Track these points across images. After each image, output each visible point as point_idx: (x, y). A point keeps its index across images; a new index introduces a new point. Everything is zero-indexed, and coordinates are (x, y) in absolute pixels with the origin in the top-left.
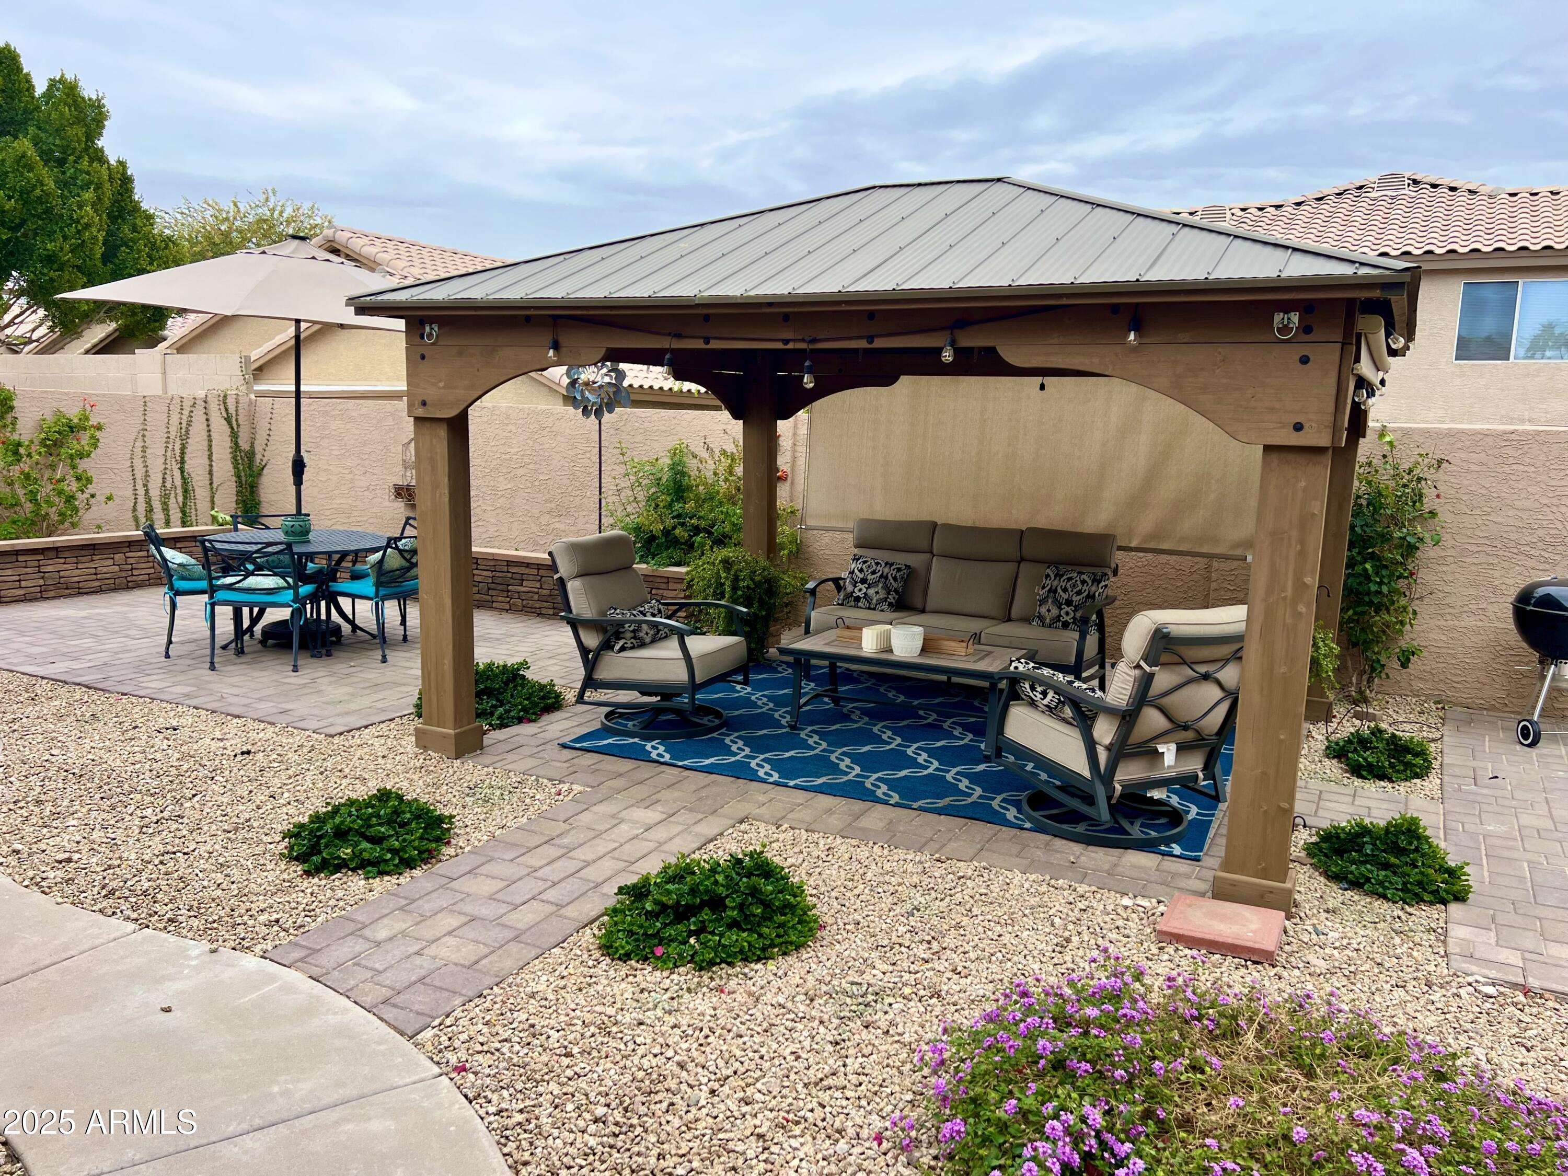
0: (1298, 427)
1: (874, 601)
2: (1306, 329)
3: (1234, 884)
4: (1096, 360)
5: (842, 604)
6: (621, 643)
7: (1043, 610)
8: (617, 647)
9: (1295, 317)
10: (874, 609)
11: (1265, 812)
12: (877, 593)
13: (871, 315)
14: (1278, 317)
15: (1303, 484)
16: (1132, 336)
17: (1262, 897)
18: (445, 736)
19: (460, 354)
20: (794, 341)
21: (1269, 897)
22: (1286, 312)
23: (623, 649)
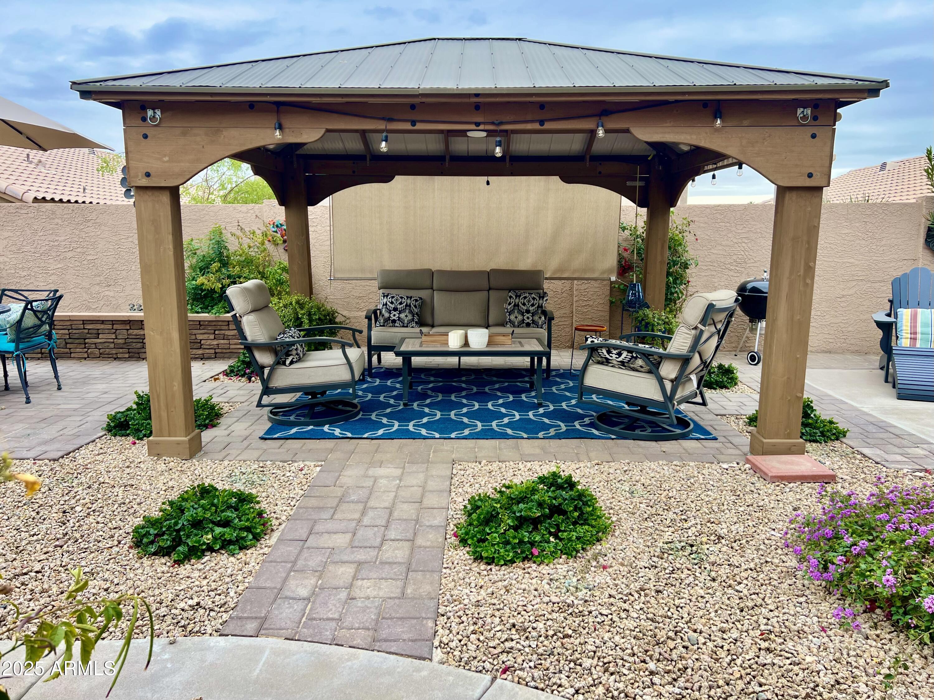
0: (810, 175)
1: (406, 322)
2: (815, 118)
3: (774, 445)
4: (694, 137)
5: (384, 326)
6: (290, 358)
7: (512, 317)
8: (288, 362)
9: (808, 111)
10: (407, 327)
11: (789, 400)
12: (406, 316)
13: (542, 106)
14: (800, 111)
15: (809, 209)
16: (719, 122)
17: (790, 449)
18: (178, 443)
19: (184, 134)
20: (484, 123)
21: (793, 449)
22: (804, 108)
23: (292, 363)
